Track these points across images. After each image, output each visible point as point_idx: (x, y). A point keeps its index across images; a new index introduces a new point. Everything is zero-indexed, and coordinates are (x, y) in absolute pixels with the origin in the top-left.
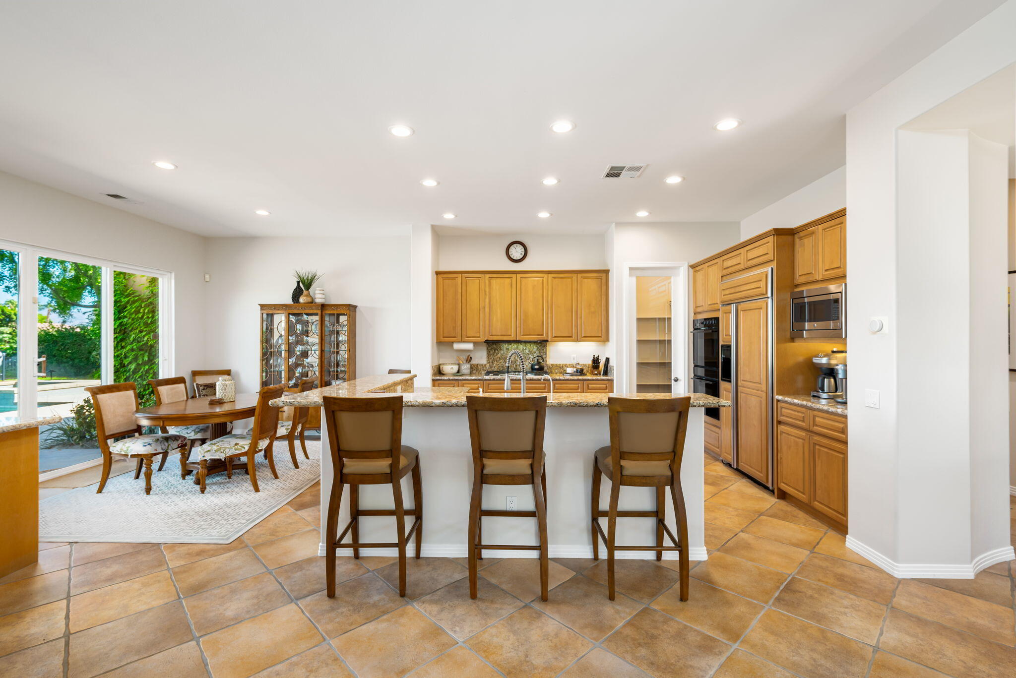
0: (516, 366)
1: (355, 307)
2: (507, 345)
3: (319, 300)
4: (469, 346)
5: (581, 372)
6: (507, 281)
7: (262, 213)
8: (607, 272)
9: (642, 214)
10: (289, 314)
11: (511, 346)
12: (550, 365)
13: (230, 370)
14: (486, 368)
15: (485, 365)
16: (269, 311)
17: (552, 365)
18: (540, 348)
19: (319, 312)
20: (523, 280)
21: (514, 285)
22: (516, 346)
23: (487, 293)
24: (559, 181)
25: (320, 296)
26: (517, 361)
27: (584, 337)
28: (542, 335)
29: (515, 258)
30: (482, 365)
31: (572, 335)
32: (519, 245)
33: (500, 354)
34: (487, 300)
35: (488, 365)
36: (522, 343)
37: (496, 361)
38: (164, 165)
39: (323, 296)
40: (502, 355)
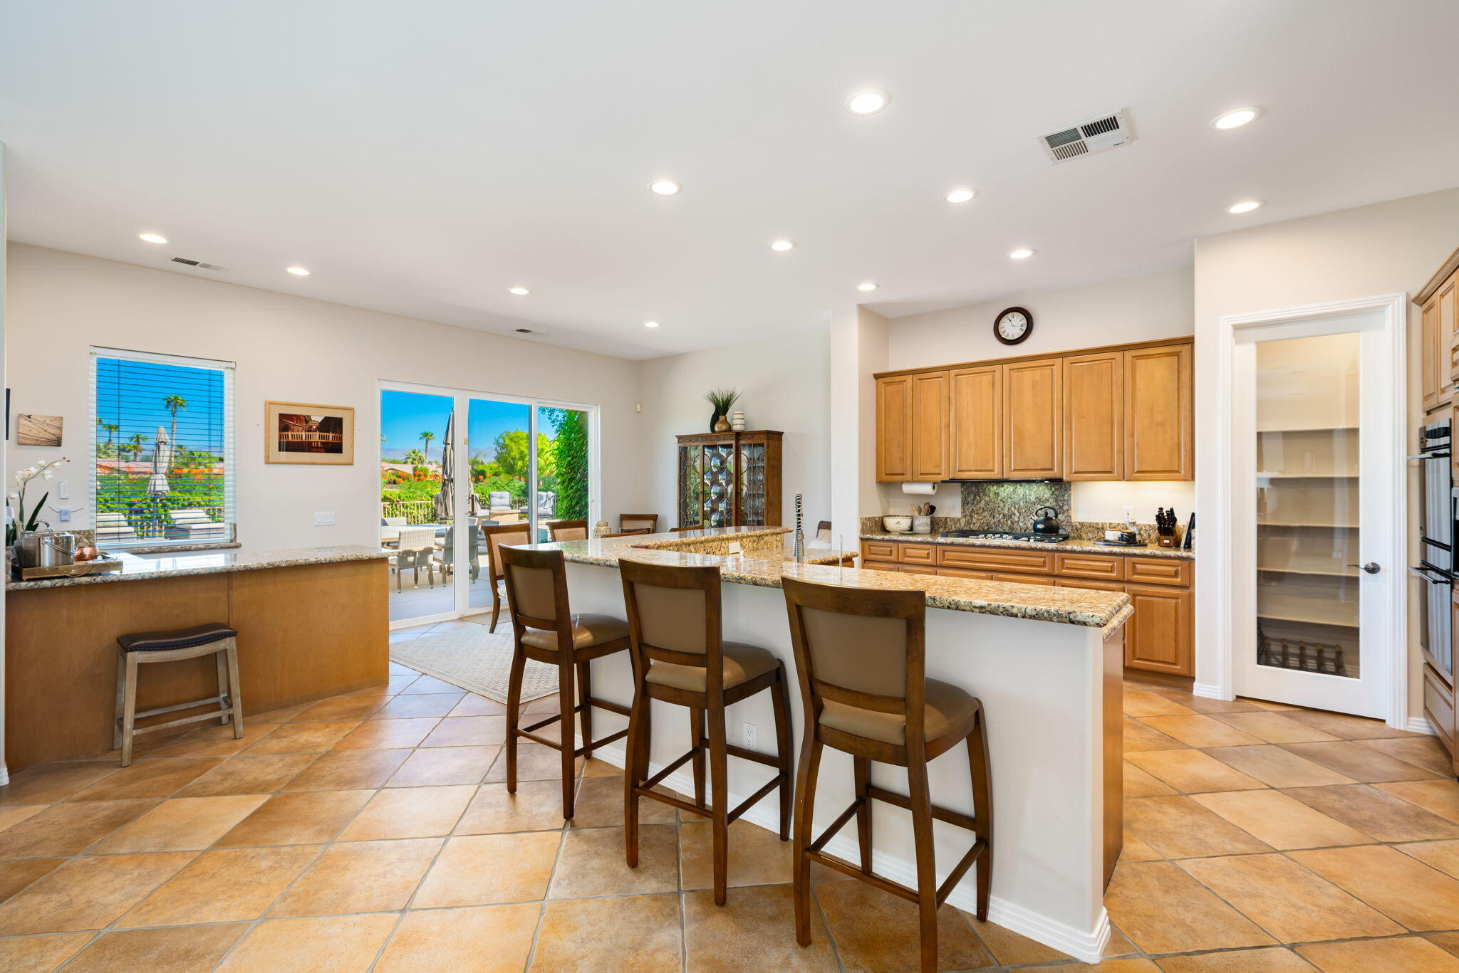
0: (1012, 522)
1: (780, 434)
2: (995, 487)
3: (737, 427)
4: (927, 489)
5: (1130, 539)
6: (986, 378)
7: (652, 325)
8: (1190, 341)
9: (1244, 207)
10: (704, 446)
11: (1002, 489)
12: (1078, 524)
13: (657, 516)
14: (960, 524)
15: (959, 520)
16: (685, 443)
17: (1082, 524)
18: (1056, 493)
19: (733, 442)
20: (1014, 374)
21: (998, 384)
22: (1012, 489)
23: (953, 401)
24: (977, 193)
25: (739, 422)
26: (1015, 514)
27: (1138, 472)
28: (1051, 469)
29: (1010, 338)
30: (953, 519)
31: (1113, 467)
32: (1016, 314)
33: (983, 502)
34: (952, 414)
35: (963, 521)
36: (1024, 484)
37: (977, 514)
38: (520, 291)
39: (742, 422)
40: (987, 503)
